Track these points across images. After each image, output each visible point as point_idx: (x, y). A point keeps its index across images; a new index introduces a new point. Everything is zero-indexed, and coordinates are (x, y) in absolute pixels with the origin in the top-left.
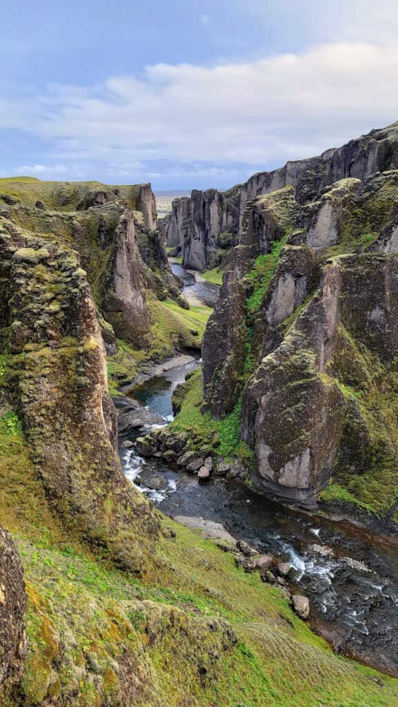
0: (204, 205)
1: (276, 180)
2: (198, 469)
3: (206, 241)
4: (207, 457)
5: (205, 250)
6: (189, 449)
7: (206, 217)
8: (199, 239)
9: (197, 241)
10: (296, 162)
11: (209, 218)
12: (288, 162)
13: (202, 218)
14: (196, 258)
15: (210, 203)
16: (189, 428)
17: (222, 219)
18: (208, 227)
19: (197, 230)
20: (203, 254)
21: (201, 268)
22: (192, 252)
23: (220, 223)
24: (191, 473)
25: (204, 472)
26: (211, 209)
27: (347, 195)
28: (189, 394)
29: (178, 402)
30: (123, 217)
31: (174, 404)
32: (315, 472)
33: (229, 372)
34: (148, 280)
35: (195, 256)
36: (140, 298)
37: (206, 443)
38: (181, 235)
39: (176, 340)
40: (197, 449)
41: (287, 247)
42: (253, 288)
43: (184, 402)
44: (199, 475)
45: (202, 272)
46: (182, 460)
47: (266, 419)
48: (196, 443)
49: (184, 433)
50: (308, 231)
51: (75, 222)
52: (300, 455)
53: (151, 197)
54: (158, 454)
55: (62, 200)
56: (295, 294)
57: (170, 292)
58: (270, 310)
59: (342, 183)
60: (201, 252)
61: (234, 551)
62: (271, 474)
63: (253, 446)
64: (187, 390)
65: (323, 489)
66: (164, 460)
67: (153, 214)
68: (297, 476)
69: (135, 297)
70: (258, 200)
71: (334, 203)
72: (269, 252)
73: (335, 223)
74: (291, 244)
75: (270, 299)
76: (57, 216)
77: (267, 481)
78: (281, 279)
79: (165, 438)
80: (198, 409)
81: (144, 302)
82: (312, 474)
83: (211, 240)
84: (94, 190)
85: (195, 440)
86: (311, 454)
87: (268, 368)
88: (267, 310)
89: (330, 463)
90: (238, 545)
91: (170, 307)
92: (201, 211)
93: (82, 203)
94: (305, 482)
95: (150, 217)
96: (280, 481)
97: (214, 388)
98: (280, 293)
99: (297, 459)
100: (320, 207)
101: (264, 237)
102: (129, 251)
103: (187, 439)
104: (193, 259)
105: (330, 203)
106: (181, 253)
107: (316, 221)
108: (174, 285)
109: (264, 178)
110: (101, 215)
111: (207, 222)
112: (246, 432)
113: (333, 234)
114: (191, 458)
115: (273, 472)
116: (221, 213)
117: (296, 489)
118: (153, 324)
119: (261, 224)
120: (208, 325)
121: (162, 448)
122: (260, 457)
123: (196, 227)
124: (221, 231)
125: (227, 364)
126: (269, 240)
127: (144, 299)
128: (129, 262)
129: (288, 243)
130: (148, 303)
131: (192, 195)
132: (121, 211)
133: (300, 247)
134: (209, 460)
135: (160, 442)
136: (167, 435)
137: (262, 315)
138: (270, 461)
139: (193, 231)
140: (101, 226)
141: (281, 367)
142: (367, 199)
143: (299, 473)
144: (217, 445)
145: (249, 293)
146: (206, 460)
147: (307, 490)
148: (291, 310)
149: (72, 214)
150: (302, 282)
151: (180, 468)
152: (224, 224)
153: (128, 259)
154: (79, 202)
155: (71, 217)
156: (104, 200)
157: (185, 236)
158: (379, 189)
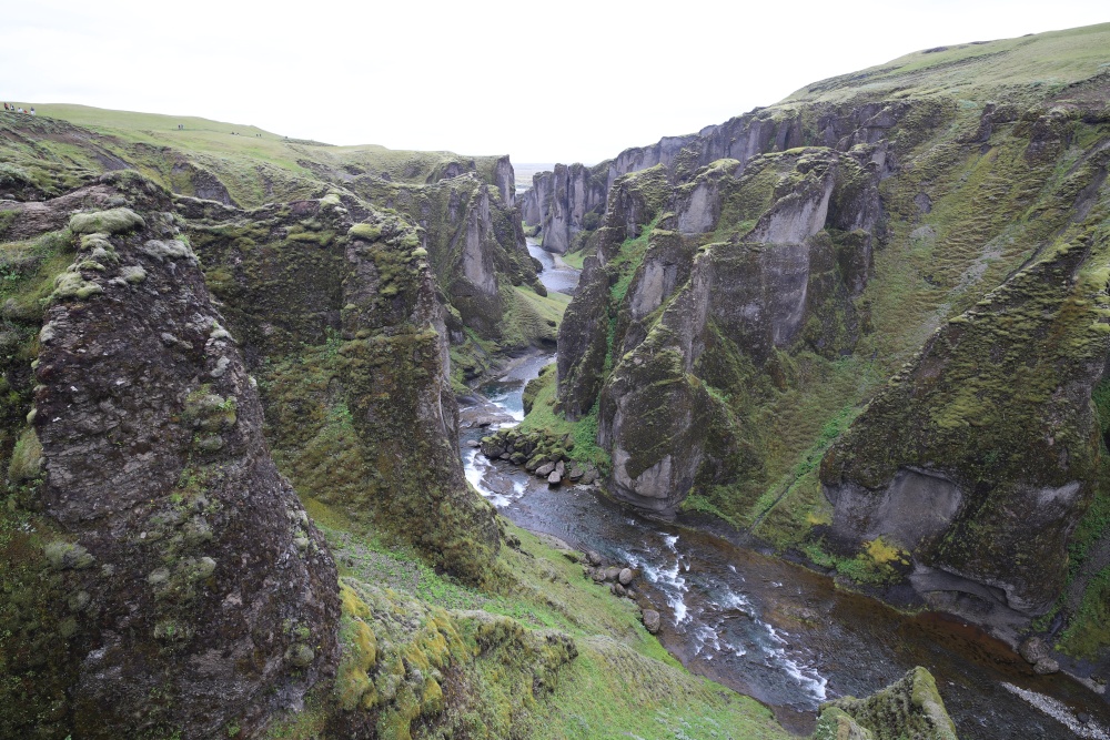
0: (568, 180)
1: (648, 158)
2: (548, 474)
3: (569, 222)
4: (559, 461)
5: (568, 231)
6: (540, 452)
7: (570, 194)
8: (561, 218)
9: (559, 221)
10: (671, 138)
11: (573, 196)
12: (663, 138)
13: (566, 195)
14: (557, 239)
15: (575, 178)
16: (540, 429)
17: (587, 197)
18: (571, 205)
19: (559, 209)
20: (565, 236)
21: (562, 250)
22: (553, 233)
23: (586, 201)
24: (542, 477)
25: (555, 477)
26: (576, 185)
27: (723, 178)
28: (542, 391)
29: (530, 399)
30: (476, 191)
31: (525, 402)
32: (676, 481)
33: (587, 368)
34: (501, 262)
35: (556, 236)
36: (492, 282)
37: (558, 446)
38: (542, 213)
39: (531, 331)
40: (549, 452)
41: (656, 231)
42: (617, 275)
43: (537, 400)
44: (549, 480)
45: (563, 255)
46: (531, 464)
47: (625, 421)
48: (547, 446)
49: (535, 434)
50: (680, 214)
51: (423, 195)
52: (660, 462)
53: (509, 171)
54: (505, 456)
55: (411, 171)
56: (663, 284)
57: (527, 276)
58: (636, 300)
59: (720, 164)
60: (563, 232)
61: (582, 562)
62: (628, 482)
63: (610, 451)
64: (540, 387)
65: (683, 499)
66: (512, 463)
67: (511, 189)
68: (656, 485)
69: (487, 281)
70: (626, 177)
71: (709, 186)
72: (638, 236)
73: (710, 207)
74: (661, 228)
75: (635, 289)
76: (404, 188)
77: (623, 489)
78: (648, 267)
79: (513, 439)
80: (551, 408)
81: (497, 286)
82: (672, 483)
83: (575, 220)
84: (446, 160)
85: (547, 442)
86: (672, 461)
87: (629, 365)
88: (632, 300)
89: (693, 471)
90: (588, 556)
91: (525, 293)
92: (564, 188)
93: (433, 174)
94: (664, 491)
95: (508, 192)
96: (637, 490)
97: (570, 385)
98: (647, 282)
99: (656, 467)
100: (694, 188)
101: (632, 219)
102: (482, 229)
103: (537, 441)
104: (554, 240)
105: (705, 186)
106: (541, 233)
107: (689, 204)
108: (530, 268)
109: (636, 154)
110: (453, 189)
111: (571, 200)
112: (603, 436)
113: (708, 220)
114: (541, 462)
115: (629, 480)
116: (586, 191)
117: (654, 498)
118: (505, 312)
119: (629, 204)
120: (566, 315)
121: (510, 449)
122: (617, 463)
123: (558, 204)
124: (586, 211)
125: (584, 360)
126: (637, 223)
127: (497, 283)
128: (480, 242)
129: (657, 227)
130: (500, 288)
131: (556, 170)
132: (475, 185)
133: (670, 232)
134: (561, 464)
135: (508, 443)
136: (517, 435)
137: (627, 306)
138: (627, 468)
139: (555, 209)
140: (452, 201)
141: (643, 365)
142: (746, 182)
143: (658, 482)
144: (570, 448)
145: (613, 280)
146: (558, 465)
147: (666, 500)
148: (658, 301)
149: (420, 186)
150: (673, 271)
151: (529, 471)
152: (590, 202)
153: (480, 237)
154: (430, 173)
155: (419, 190)
156: (457, 172)
157: (546, 214)
158: (759, 172)
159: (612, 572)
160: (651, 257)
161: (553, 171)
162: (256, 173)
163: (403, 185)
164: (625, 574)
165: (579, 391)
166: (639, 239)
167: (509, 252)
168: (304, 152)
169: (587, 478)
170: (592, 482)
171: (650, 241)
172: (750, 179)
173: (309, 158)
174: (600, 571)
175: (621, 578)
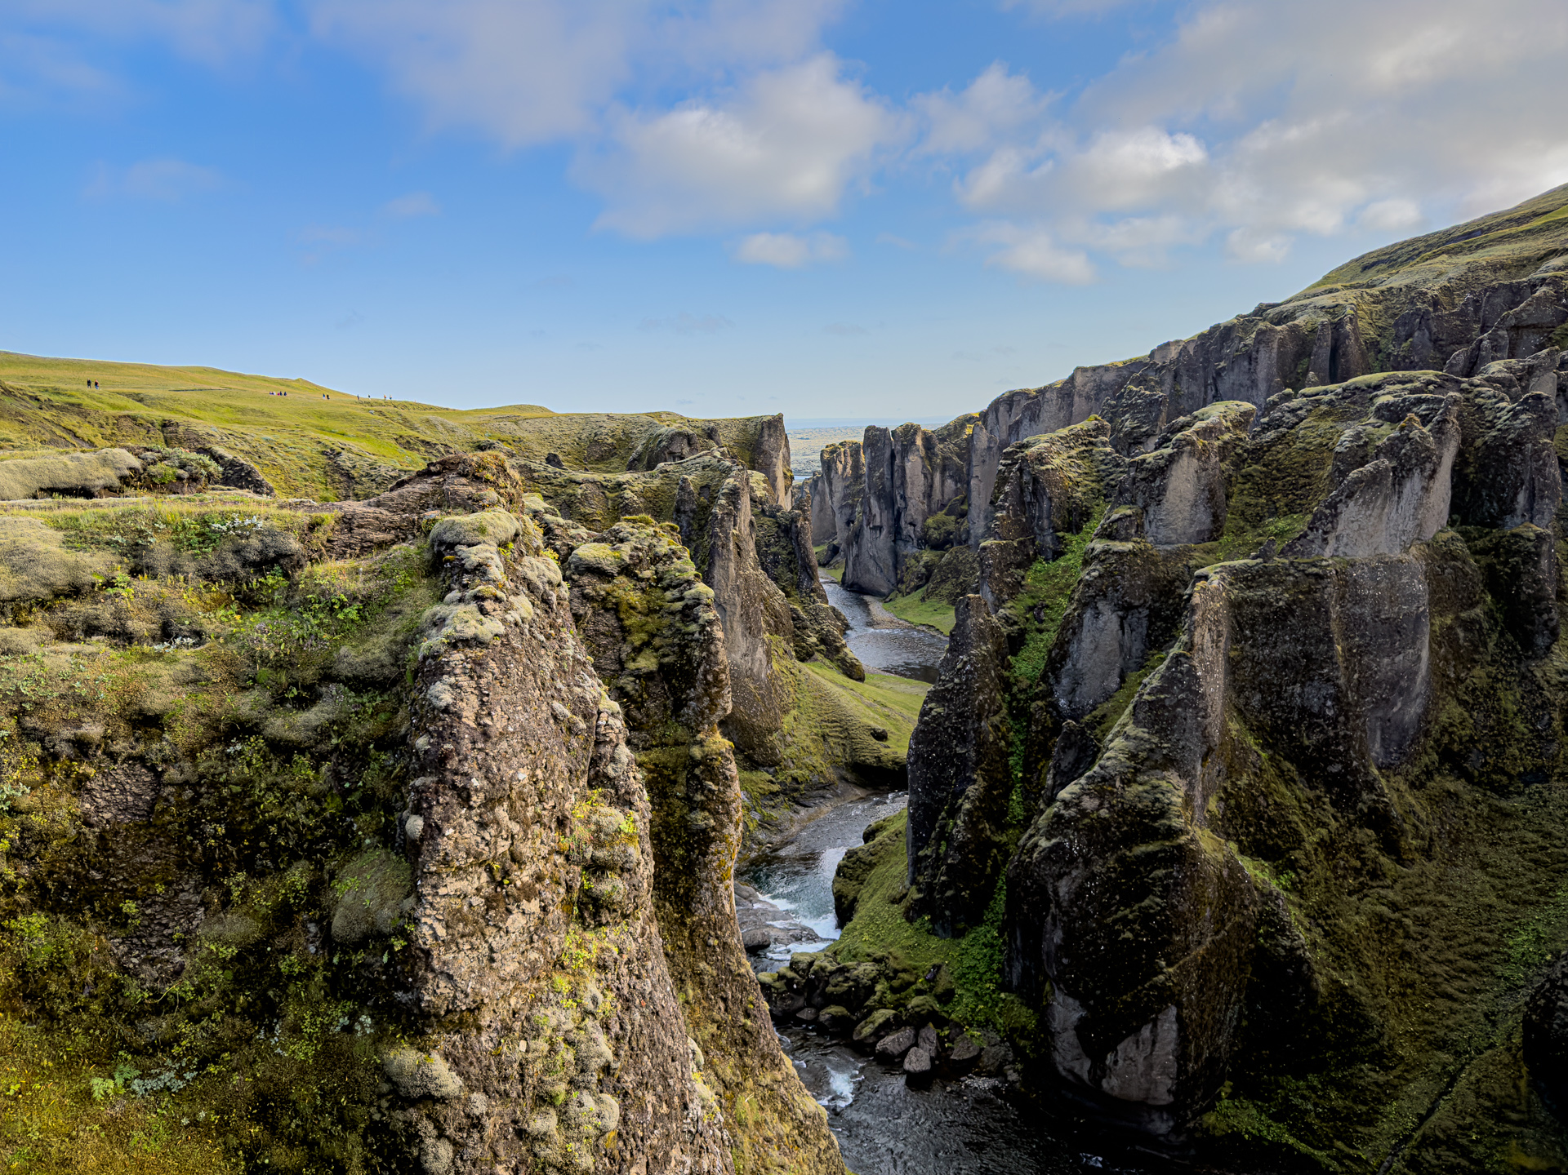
0: (893, 456)
1: (1049, 410)
2: (904, 1054)
3: (895, 534)
4: (923, 1024)
5: (894, 551)
7: (898, 482)
8: (881, 528)
9: (876, 533)
10: (1094, 369)
11: (903, 485)
12: (1078, 369)
13: (888, 484)
14: (873, 569)
15: (905, 450)
16: (879, 955)
17: (931, 486)
18: (900, 503)
19: (876, 510)
20: (890, 562)
21: (885, 590)
22: (865, 557)
23: (928, 495)
24: (890, 1061)
25: (919, 1060)
26: (908, 465)
27: (1226, 437)
28: (876, 874)
29: (849, 891)
30: (731, 483)
32: (1190, 1068)
35: (871, 564)
37: (921, 992)
38: (840, 522)
39: (838, 751)
40: (901, 1005)
41: (1098, 545)
42: (1024, 632)
43: (865, 893)
44: (907, 1066)
45: (887, 598)
46: (865, 1029)
48: (896, 991)
49: (868, 967)
50: (1145, 509)
52: (1154, 1023)
53: (783, 443)
54: (807, 1015)
55: (599, 450)
56: (1121, 646)
57: (822, 641)
58: (1065, 681)
59: (1216, 411)
60: (886, 555)
63: (1037, 1001)
64: (872, 865)
66: (822, 1029)
67: (786, 476)
68: (1147, 1076)
70: (1028, 446)
71: (1200, 454)
72: (1059, 554)
73: (1204, 495)
74: (1109, 537)
75: (1064, 658)
76: (592, 482)
78: (1088, 615)
79: (825, 975)
82: (1182, 1073)
83: (908, 530)
84: (666, 429)
85: (895, 983)
86: (1179, 1020)
87: (1072, 812)
88: (1058, 681)
91: (821, 673)
92: (885, 469)
93: (641, 454)
94: (1165, 1089)
95: (781, 482)
96: (1105, 1087)
97: (937, 860)
98: (1087, 644)
99: (1146, 1034)
100: (1170, 460)
101: (1046, 524)
102: (740, 553)
103: (875, 980)
104: (868, 571)
105: (1192, 454)
106: (840, 557)
107: (1163, 490)
108: (830, 628)
109: (1024, 403)
110: (685, 481)
111: (898, 493)
113: (1204, 518)
114: (886, 1027)
115: (1088, 1065)
116: (929, 475)
117: (1144, 1106)
119: (1037, 494)
120: (924, 713)
121: (817, 999)
123: (874, 503)
124: (930, 512)
125: (967, 806)
126: (1055, 529)
128: (739, 577)
129: (1102, 536)
130: (775, 666)
131: (866, 438)
132: (725, 471)
133: (1129, 546)
134: (930, 1032)
135: (813, 985)
136: (830, 968)
137: (1048, 694)
139: (868, 512)
140: (683, 502)
141: (1102, 813)
142: (1272, 444)
143: (1151, 1068)
144: (947, 997)
145: (1016, 642)
146: (923, 1033)
147: (1170, 1109)
148: (1113, 681)
149: (623, 477)
150: (1139, 620)
151: (861, 1048)
152: (937, 496)
153: (737, 569)
154: (633, 455)
155: (620, 485)
156: (687, 450)
157: (849, 522)
158: (1297, 423)
160: (1096, 593)
161: (861, 440)
163: (589, 475)
165: (959, 871)
166: (1061, 562)
167: (788, 595)
169: (988, 1062)
170: (1000, 1072)
171: (1086, 563)
172: (1280, 439)
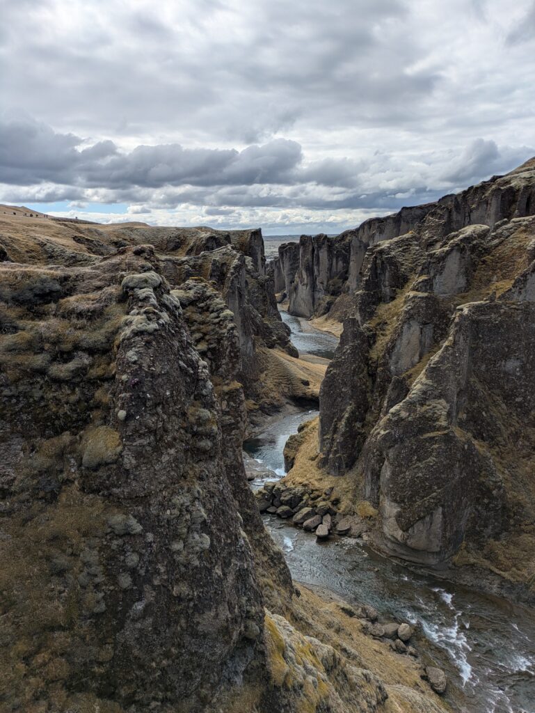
1: (390, 226)
2: (316, 528)
3: (314, 288)
4: (325, 514)
5: (313, 297)
6: (306, 505)
7: (315, 263)
8: (307, 285)
9: (304, 287)
10: (411, 208)
11: (318, 264)
12: (403, 208)
13: (311, 263)
14: (303, 305)
15: (320, 247)
16: (305, 482)
17: (331, 265)
18: (316, 273)
19: (305, 276)
20: (311, 301)
21: (308, 315)
22: (299, 299)
23: (330, 269)
24: (309, 530)
25: (323, 530)
26: (320, 254)
27: (475, 242)
28: (303, 447)
29: (291, 454)
30: (236, 262)
31: (286, 457)
32: (448, 534)
33: (350, 422)
34: (258, 327)
35: (302, 302)
36: (250, 344)
37: (324, 500)
38: (287, 281)
39: (286, 390)
40: (314, 506)
41: (412, 294)
42: (375, 336)
43: (299, 456)
44: (317, 533)
45: (308, 318)
46: (298, 516)
47: (393, 473)
48: (313, 499)
49: (300, 489)
50: (434, 277)
51: (187, 267)
52: (432, 514)
53: (261, 243)
54: (271, 510)
55: (172, 245)
56: (421, 342)
57: (279, 339)
58: (394, 358)
59: (469, 230)
60: (309, 298)
61: (360, 617)
62: (399, 534)
63: (377, 504)
64: (300, 443)
65: (456, 553)
66: (279, 516)
67: (262, 259)
68: (428, 537)
69: (245, 343)
70: (379, 245)
71: (462, 250)
72: (393, 298)
73: (463, 270)
74: (417, 290)
75: (393, 347)
76: (170, 260)
77: (392, 542)
78: (406, 327)
79: (279, 492)
80: (314, 463)
81: (254, 348)
82: (444, 536)
83: (319, 286)
84: (204, 235)
85: (312, 496)
86: (443, 513)
87: (396, 418)
88: (390, 358)
89: (463, 524)
90: (364, 610)
91: (278, 354)
92: (309, 256)
93: (192, 247)
94: (436, 546)
95: (260, 262)
96: (409, 543)
97: (333, 440)
98: (405, 341)
99: (427, 519)
100: (448, 253)
101: (387, 283)
102: (241, 296)
103: (303, 494)
104: (300, 306)
105: (458, 250)
106: (286, 299)
107: (443, 268)
108: (282, 332)
109: (377, 224)
110: (214, 260)
111: (315, 268)
112: (368, 488)
113: (462, 281)
114: (308, 515)
115: (400, 532)
116: (330, 259)
117: (425, 552)
118: (262, 372)
119: (383, 269)
120: (327, 372)
121: (276, 503)
122: (386, 515)
123: (304, 273)
124: (330, 278)
125: (347, 415)
126: (391, 286)
127: (254, 345)
128: (240, 307)
129: (413, 289)
130: (257, 350)
131: (301, 241)
132: (234, 256)
133: (426, 294)
134: (328, 518)
135: (274, 496)
136: (282, 489)
137: (385, 364)
138: (397, 521)
139: (301, 277)
140: (213, 271)
141: (410, 419)
142: (496, 246)
143: (430, 534)
144: (336, 502)
145: (371, 340)
146: (325, 518)
147: (438, 553)
148: (416, 359)
149: (184, 258)
150: (429, 330)
151: (297, 525)
152: (334, 269)
153: (239, 304)
154: (189, 247)
155: (183, 262)
156: (215, 245)
157: (292, 282)
158: (509, 236)
159: (390, 627)
160: (410, 317)
161: (298, 242)
162: (39, 248)
163: (168, 257)
164: (403, 629)
165: (343, 445)
166: (394, 303)
167: (263, 317)
168: (78, 230)
169: (355, 531)
170: (360, 536)
171: (405, 302)
172: (501, 243)
173: (81, 235)
174: (378, 625)
175: (400, 634)
